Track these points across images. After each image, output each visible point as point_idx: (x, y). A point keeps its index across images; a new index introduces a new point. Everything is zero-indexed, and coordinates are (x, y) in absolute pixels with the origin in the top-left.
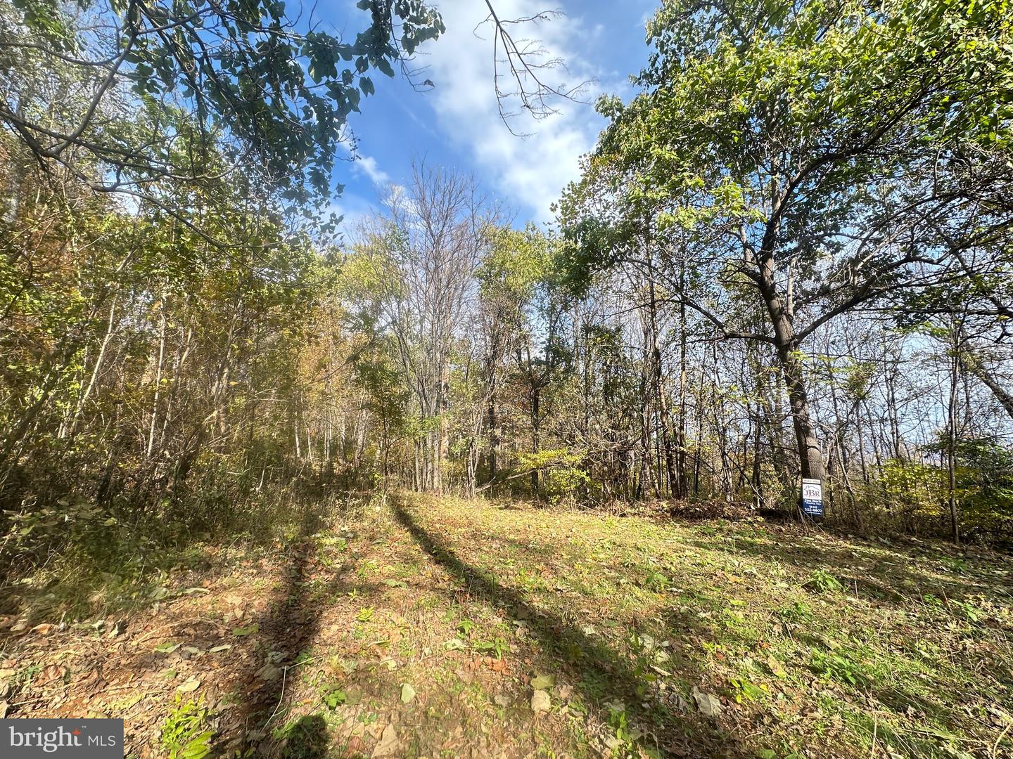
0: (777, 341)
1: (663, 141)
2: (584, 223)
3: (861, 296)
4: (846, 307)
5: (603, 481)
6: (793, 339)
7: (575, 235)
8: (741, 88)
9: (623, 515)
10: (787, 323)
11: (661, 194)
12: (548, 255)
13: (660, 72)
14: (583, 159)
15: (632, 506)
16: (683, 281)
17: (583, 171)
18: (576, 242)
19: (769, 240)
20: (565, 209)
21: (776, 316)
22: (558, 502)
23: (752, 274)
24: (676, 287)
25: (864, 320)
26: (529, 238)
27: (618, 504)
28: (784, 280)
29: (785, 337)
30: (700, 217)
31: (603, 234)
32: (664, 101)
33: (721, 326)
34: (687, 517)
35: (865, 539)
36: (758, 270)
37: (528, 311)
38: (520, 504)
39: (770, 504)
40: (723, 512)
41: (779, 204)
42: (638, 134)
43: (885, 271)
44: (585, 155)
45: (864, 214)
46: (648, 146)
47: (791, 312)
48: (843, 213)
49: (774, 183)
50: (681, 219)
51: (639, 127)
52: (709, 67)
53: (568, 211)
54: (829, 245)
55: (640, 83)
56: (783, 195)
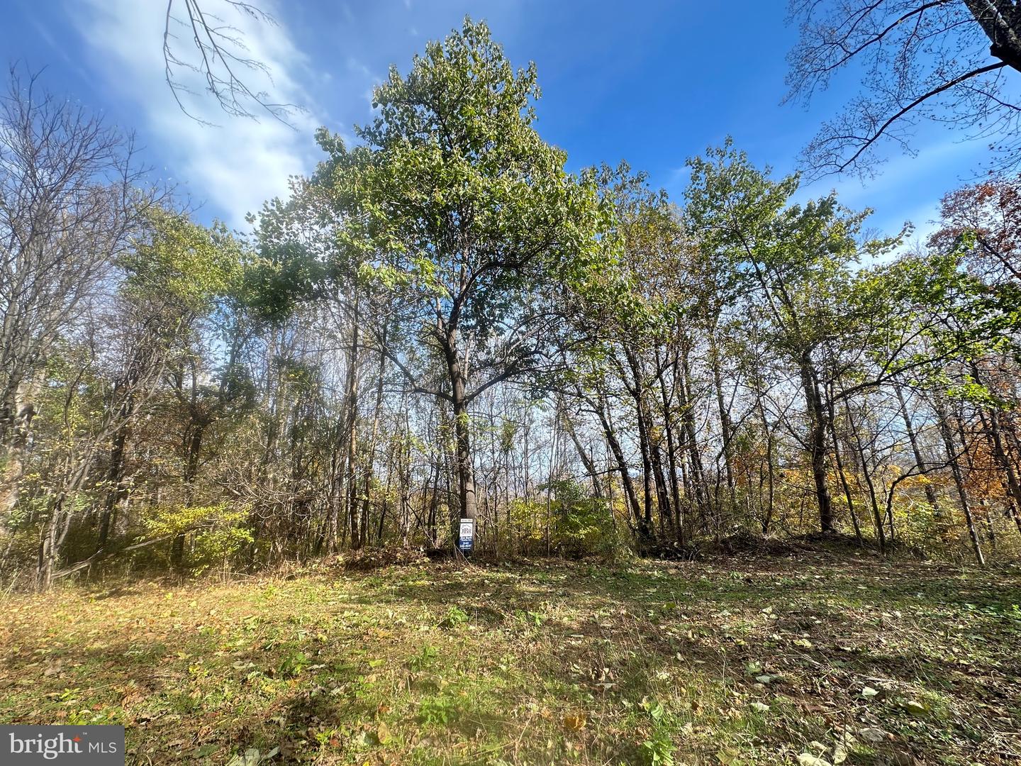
0: (454, 399)
1: (376, 198)
2: (288, 246)
3: (510, 372)
4: (502, 378)
5: (274, 538)
6: (465, 399)
7: (275, 256)
8: (443, 185)
9: (291, 578)
10: (462, 385)
11: (368, 246)
12: (239, 267)
13: (383, 137)
14: (294, 180)
15: (304, 565)
16: (386, 332)
17: (292, 192)
18: (275, 264)
19: (455, 314)
20: (265, 224)
21: (454, 377)
22: (203, 575)
23: (440, 339)
24: (379, 337)
25: (514, 389)
26: (217, 240)
27: (286, 566)
28: (464, 348)
29: (459, 397)
30: (398, 279)
31: (307, 265)
32: (382, 163)
33: (412, 381)
34: (361, 569)
35: (496, 565)
36: (445, 337)
37: (201, 326)
38: (140, 585)
39: (437, 545)
40: (396, 558)
41: (464, 287)
42: (353, 182)
43: (526, 356)
44: (296, 177)
45: (519, 312)
46: (362, 197)
47: (466, 376)
48: (505, 307)
49: (463, 270)
50: (382, 276)
51: (355, 175)
52: (421, 155)
53: (269, 228)
54: (496, 329)
55: (364, 137)
56: (467, 281)
